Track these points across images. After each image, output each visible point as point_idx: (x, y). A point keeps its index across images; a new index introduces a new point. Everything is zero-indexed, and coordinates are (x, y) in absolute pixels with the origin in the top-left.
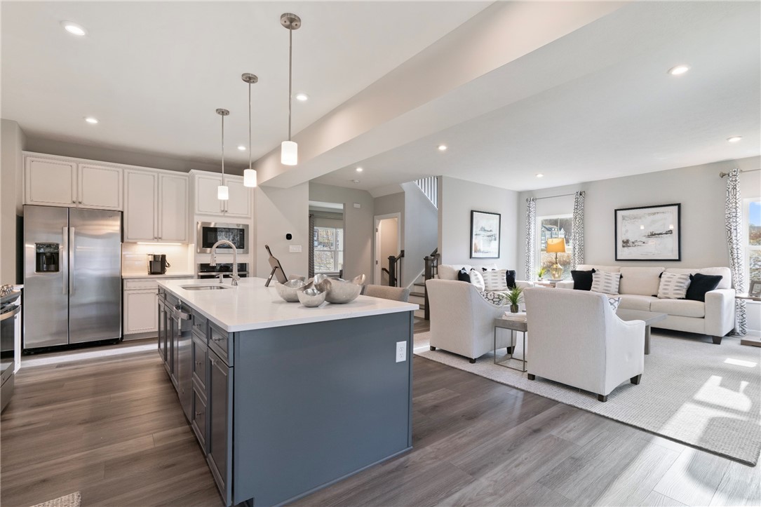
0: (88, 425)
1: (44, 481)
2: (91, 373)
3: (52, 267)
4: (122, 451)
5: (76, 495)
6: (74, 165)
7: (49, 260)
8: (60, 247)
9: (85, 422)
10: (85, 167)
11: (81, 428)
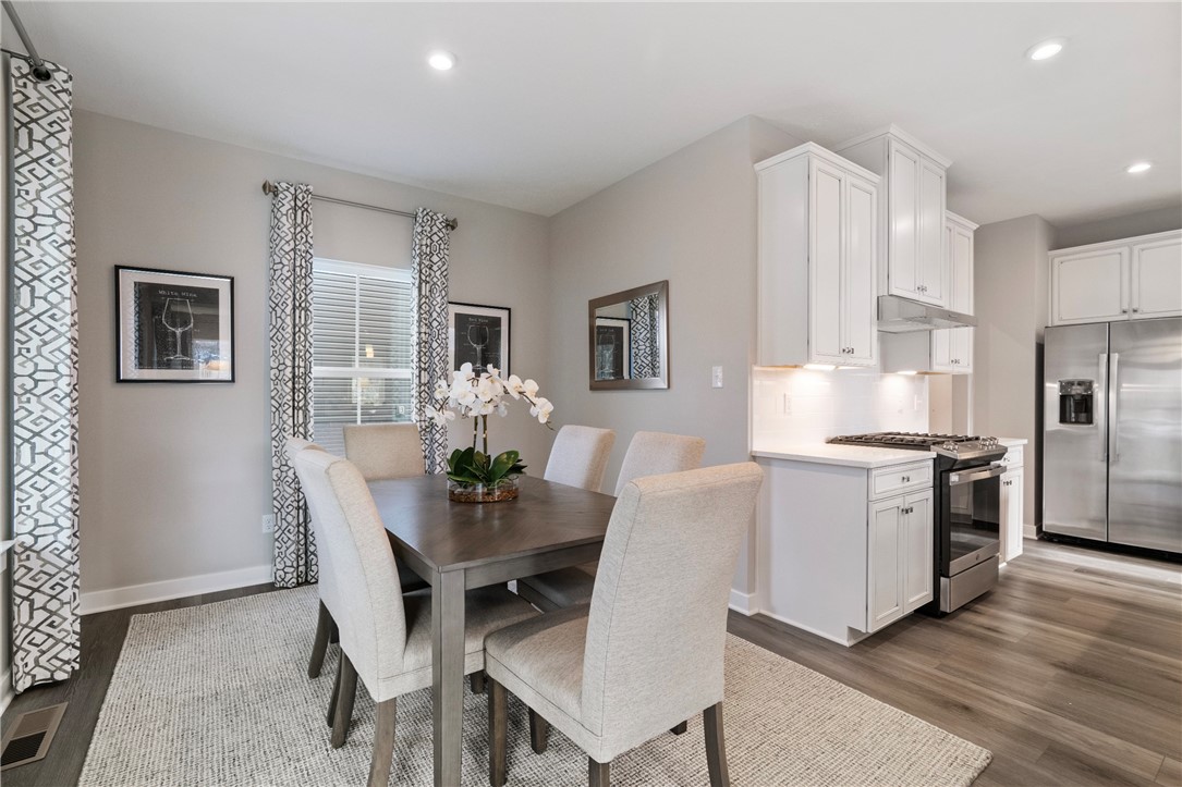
0: (1063, 672)
1: (966, 708)
2: (1119, 598)
3: (1083, 416)
4: (1091, 745)
5: (985, 753)
6: (1125, 251)
7: (1078, 406)
8: (1095, 385)
9: (1062, 666)
10: (1143, 250)
11: (1052, 672)
